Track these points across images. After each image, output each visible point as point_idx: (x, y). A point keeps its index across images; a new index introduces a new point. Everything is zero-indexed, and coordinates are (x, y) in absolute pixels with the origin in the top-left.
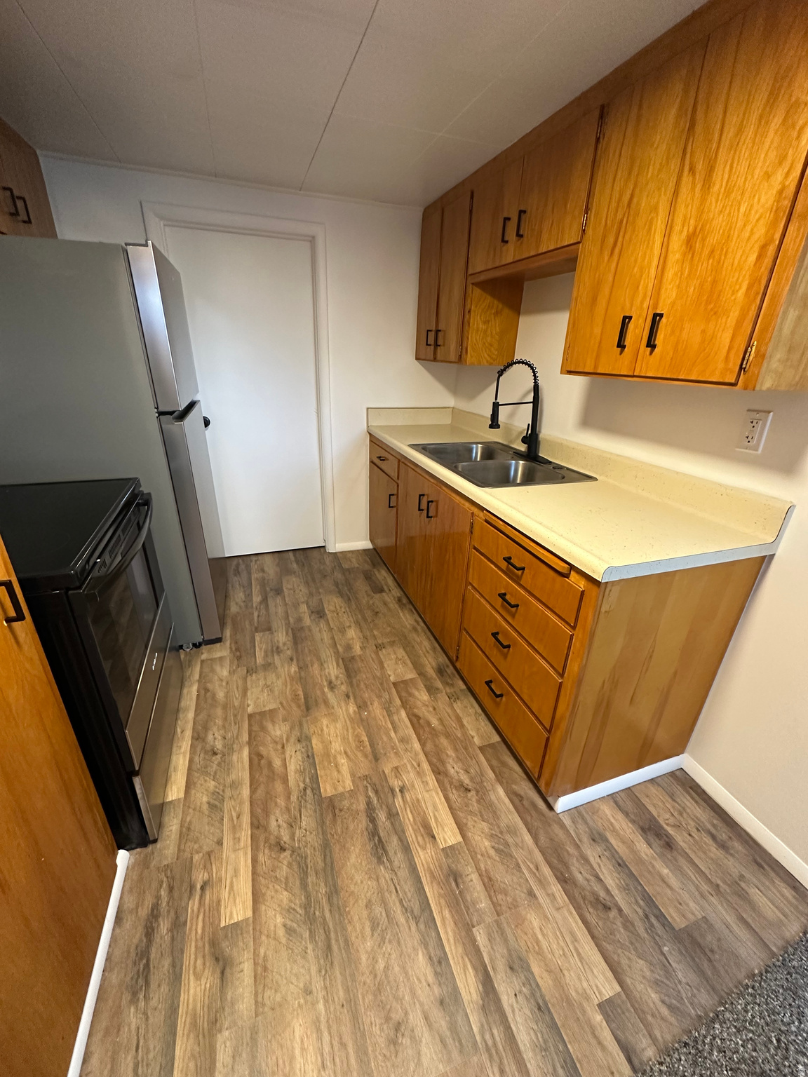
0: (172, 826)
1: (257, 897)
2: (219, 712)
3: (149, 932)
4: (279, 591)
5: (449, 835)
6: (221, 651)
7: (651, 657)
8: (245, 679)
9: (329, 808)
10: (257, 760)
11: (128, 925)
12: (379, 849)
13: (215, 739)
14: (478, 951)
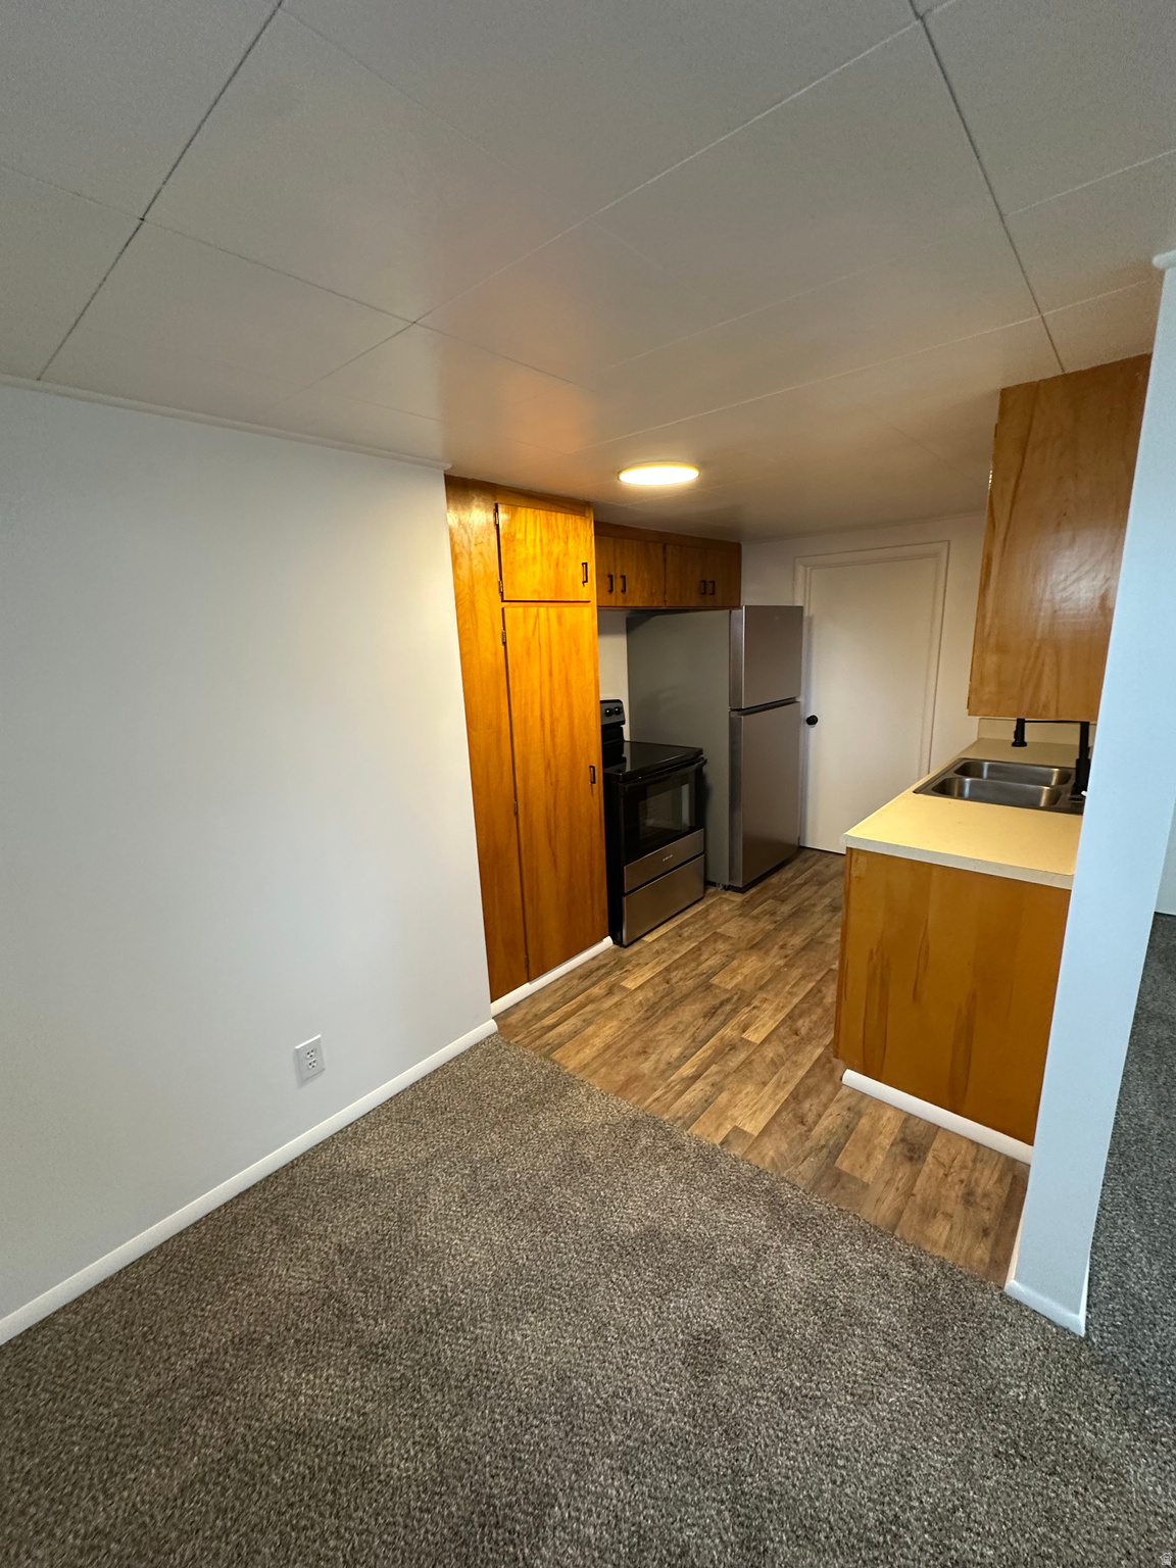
0: (636, 947)
1: (640, 987)
2: (704, 922)
3: (598, 969)
4: (821, 884)
5: (755, 1036)
6: (738, 898)
7: (927, 953)
8: (733, 917)
9: (707, 987)
10: (698, 948)
11: (595, 962)
12: (711, 1013)
13: (686, 932)
14: (706, 1069)
